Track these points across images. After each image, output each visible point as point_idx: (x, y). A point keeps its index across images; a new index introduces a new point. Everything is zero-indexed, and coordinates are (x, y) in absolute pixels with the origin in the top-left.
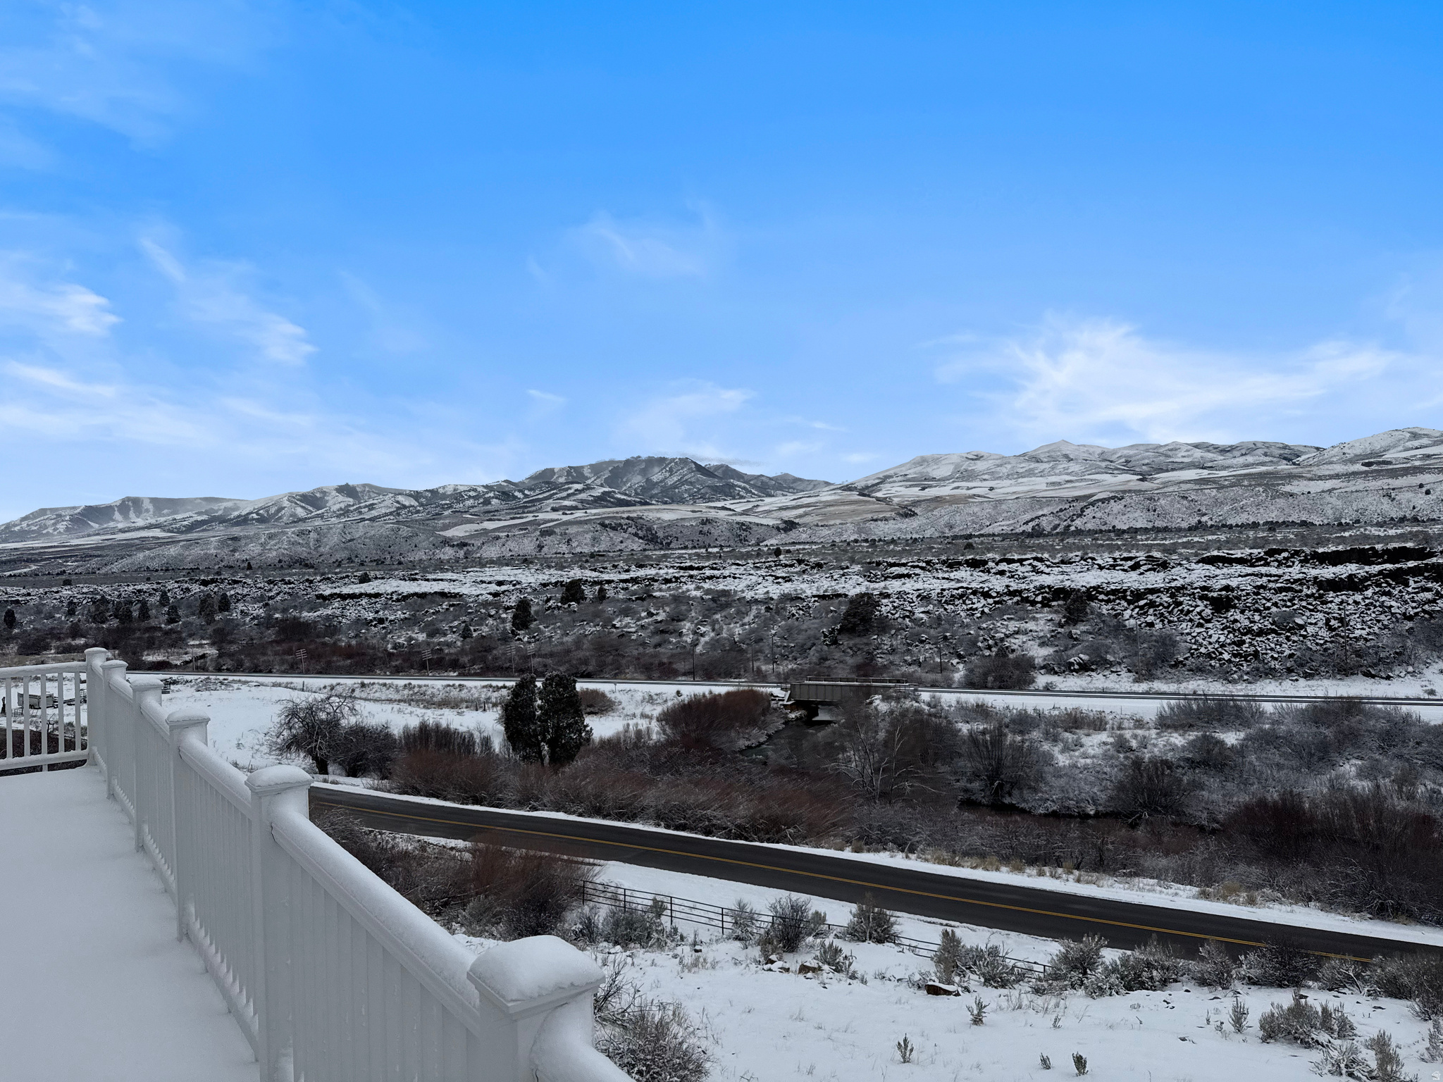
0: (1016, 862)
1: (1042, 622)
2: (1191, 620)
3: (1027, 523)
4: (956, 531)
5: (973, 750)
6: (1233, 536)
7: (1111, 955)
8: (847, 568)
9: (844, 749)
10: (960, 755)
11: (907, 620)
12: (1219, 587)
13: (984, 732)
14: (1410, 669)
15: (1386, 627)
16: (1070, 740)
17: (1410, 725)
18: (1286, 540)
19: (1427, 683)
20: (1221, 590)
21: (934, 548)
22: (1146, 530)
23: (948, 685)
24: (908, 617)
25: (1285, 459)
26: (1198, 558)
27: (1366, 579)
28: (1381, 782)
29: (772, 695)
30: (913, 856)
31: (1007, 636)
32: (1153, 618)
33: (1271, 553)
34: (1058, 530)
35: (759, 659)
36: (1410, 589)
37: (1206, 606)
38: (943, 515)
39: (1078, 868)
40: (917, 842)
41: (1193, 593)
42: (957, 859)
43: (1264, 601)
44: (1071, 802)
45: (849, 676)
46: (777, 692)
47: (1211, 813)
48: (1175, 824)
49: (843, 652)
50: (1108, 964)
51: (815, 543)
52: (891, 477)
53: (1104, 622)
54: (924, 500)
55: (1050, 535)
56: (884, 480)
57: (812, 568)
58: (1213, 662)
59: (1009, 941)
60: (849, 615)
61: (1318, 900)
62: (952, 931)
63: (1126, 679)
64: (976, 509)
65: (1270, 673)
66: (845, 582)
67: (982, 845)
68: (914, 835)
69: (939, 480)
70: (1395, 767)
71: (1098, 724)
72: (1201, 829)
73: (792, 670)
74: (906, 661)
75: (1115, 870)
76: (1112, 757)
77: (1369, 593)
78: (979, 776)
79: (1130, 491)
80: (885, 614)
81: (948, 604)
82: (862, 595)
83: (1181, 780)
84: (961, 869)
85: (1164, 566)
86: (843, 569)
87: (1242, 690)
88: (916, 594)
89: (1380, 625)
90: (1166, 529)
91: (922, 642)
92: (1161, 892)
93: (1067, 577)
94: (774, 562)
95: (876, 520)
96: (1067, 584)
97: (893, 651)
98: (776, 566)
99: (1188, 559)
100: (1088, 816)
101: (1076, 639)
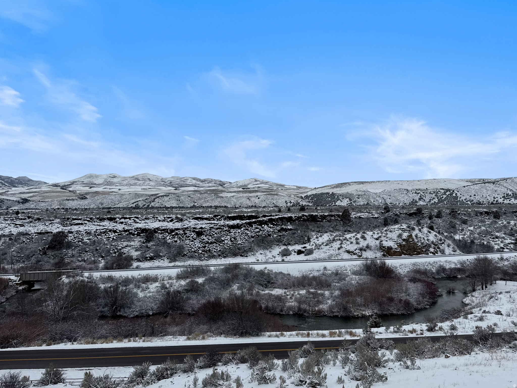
0: (121, 338)
1: (136, 242)
2: (189, 239)
3: (133, 203)
4: (104, 206)
5: (105, 295)
6: (204, 210)
7: (153, 368)
8: (53, 220)
9: (46, 301)
10: (100, 298)
11: (80, 242)
12: (199, 228)
13: (110, 287)
14: (253, 253)
15: (247, 240)
16: (144, 287)
17: (252, 271)
18: (220, 212)
19: (256, 257)
20: (199, 229)
21: (94, 212)
22: (176, 208)
23: (97, 269)
24: (80, 241)
25: (221, 185)
26: (192, 218)
27: (242, 225)
28: (244, 290)
29: (10, 279)
30: (75, 343)
31: (123, 248)
32: (177, 239)
33: (215, 216)
34: (145, 207)
35: (4, 263)
36: (253, 228)
37: (194, 235)
38: (99, 199)
39: (144, 336)
40: (78, 337)
41: (191, 230)
42: (95, 341)
43: (212, 232)
44: (144, 311)
45: (51, 268)
46: (13, 277)
47: (193, 308)
48: (180, 314)
49: (49, 257)
50: (152, 372)
51: (38, 209)
52: (77, 182)
53: (159, 241)
54: (91, 193)
55: (142, 208)
56: (73, 183)
57: (35, 220)
58: (196, 254)
59: (115, 371)
60: (53, 241)
61: (224, 334)
62: (89, 372)
63: (166, 262)
64: (113, 197)
65: (213, 257)
66: (52, 226)
67: (106, 333)
68: (76, 334)
69: (98, 185)
70: (247, 285)
71: (155, 279)
72: (189, 314)
73: (22, 267)
74: (78, 260)
75: (158, 335)
76: (159, 292)
77: (242, 229)
78: (107, 305)
79: (171, 193)
80: (70, 240)
81: (99, 236)
82: (59, 232)
83: (183, 297)
84: (96, 345)
85: (181, 220)
86: (51, 221)
87: (204, 263)
88: (85, 231)
89: (245, 239)
90: (183, 207)
91: (86, 252)
92: (174, 340)
93: (147, 224)
94: (15, 217)
95: (68, 200)
96: (147, 227)
97: (73, 256)
98: (16, 219)
99: (190, 219)
100: (149, 315)
101: (149, 248)
